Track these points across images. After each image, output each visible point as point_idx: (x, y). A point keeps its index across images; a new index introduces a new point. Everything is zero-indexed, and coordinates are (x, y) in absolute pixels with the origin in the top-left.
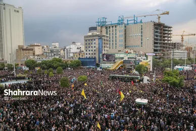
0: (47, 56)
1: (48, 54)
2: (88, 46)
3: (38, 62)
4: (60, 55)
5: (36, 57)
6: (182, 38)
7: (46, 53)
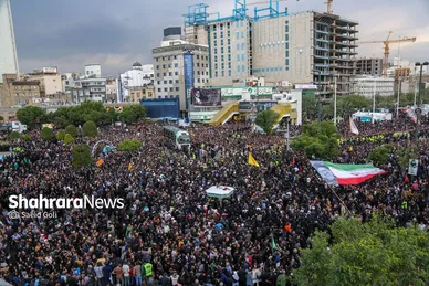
0: (73, 97)
1: (75, 93)
2: (162, 71)
3: (49, 111)
4: (104, 93)
5: (48, 100)
6: (387, 49)
7: (73, 89)
